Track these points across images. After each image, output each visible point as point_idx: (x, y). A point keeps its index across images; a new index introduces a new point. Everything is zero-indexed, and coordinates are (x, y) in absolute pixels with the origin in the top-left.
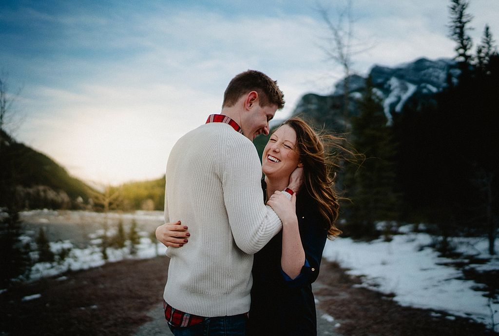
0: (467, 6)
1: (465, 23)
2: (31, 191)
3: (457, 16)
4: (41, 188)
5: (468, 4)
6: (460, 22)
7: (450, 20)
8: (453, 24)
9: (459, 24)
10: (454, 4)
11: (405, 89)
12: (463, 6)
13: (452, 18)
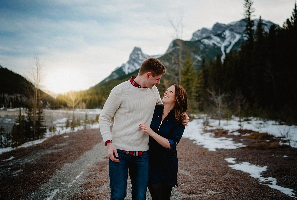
0: (252, 4)
1: (251, 13)
2: (13, 97)
3: (247, 9)
4: (19, 95)
5: (252, 3)
6: (249, 12)
7: (244, 11)
8: (245, 13)
9: (248, 13)
10: (246, 2)
11: (234, 37)
12: (251, 3)
13: (245, 10)
